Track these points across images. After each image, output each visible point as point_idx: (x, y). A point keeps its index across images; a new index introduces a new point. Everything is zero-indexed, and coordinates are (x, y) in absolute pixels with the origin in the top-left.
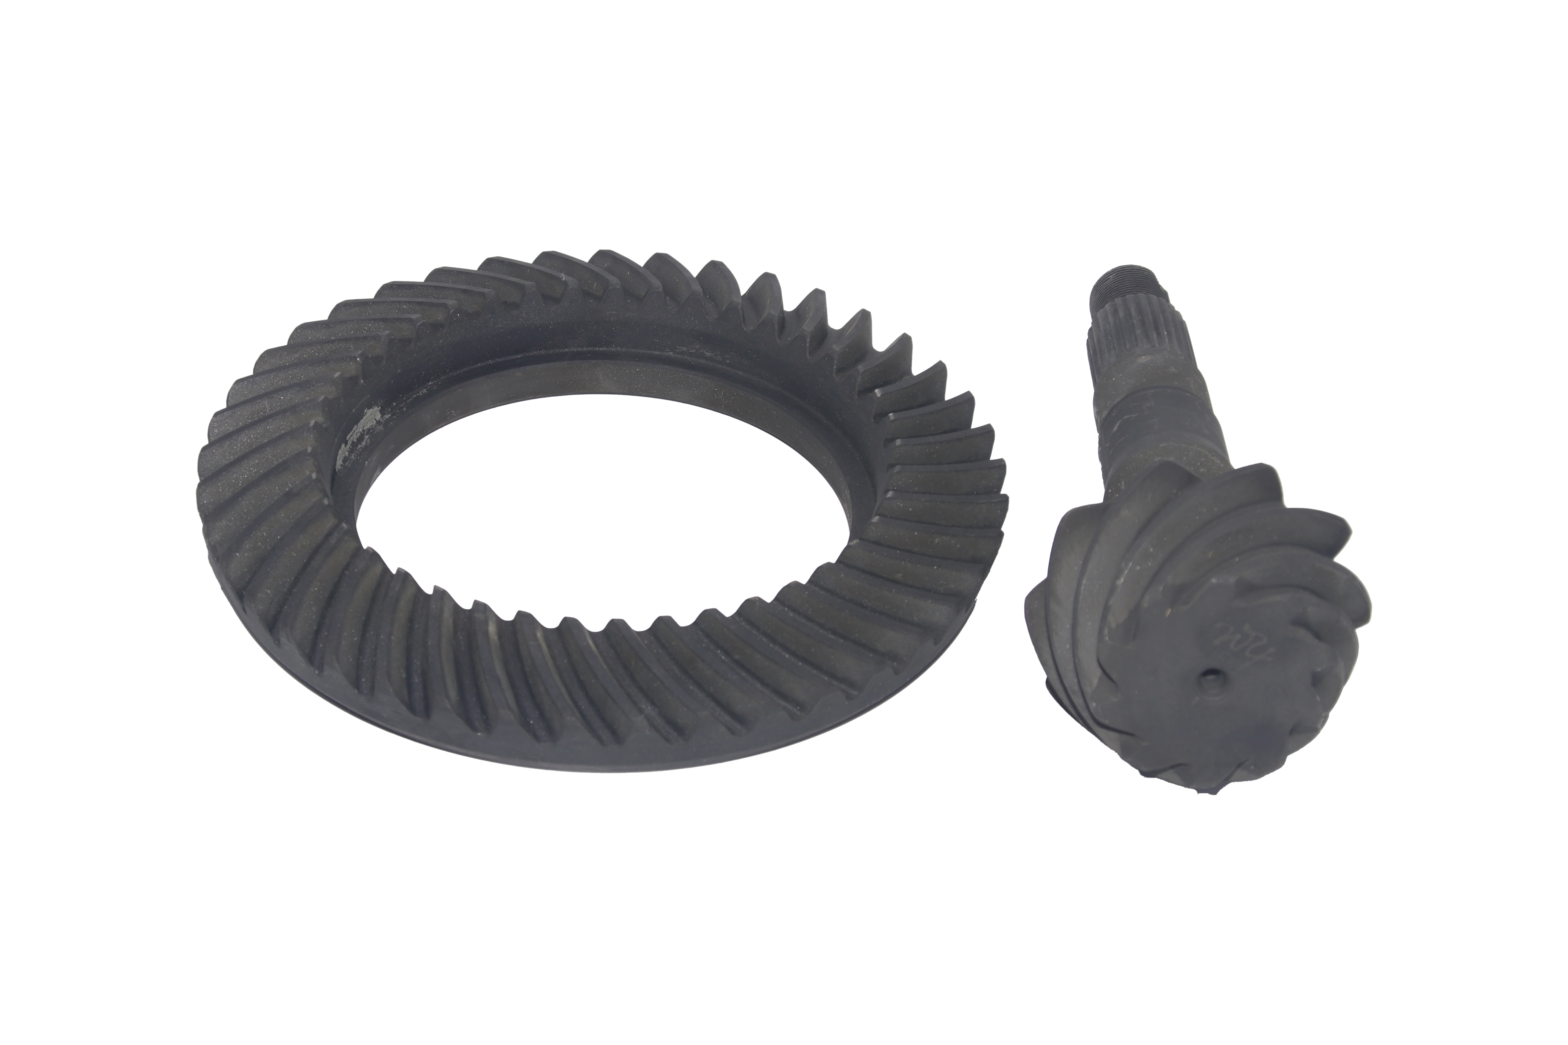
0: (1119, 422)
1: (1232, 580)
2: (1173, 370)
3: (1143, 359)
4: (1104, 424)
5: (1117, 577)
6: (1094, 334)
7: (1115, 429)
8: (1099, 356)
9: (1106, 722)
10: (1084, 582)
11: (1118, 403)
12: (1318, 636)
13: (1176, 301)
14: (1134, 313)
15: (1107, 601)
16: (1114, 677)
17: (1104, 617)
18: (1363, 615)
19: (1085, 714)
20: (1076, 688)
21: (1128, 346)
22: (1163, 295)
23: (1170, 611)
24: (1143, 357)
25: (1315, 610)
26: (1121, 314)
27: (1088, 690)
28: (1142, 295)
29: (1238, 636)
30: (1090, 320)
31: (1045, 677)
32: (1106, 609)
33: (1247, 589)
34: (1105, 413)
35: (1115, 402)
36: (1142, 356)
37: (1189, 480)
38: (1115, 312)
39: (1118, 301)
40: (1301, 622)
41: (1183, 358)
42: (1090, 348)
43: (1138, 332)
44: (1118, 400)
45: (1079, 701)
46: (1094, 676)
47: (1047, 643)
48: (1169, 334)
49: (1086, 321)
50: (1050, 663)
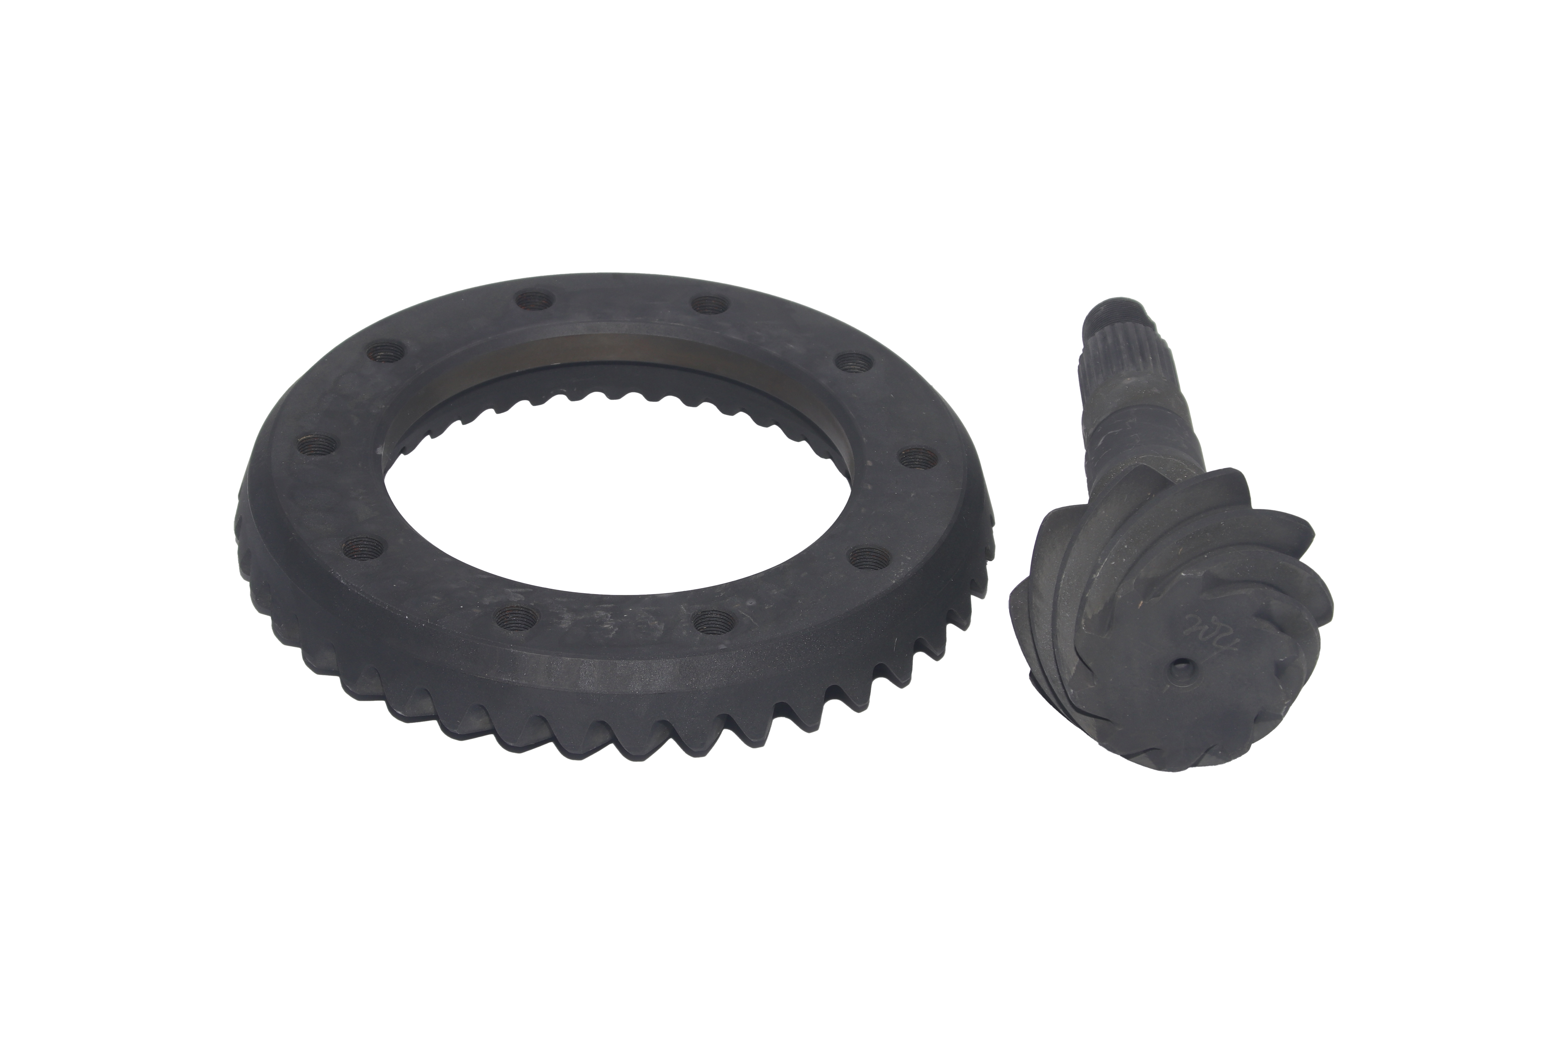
0: (1104, 437)
1: (1200, 574)
2: (1156, 390)
3: (1129, 381)
4: (1090, 440)
5: (1094, 572)
6: (1084, 360)
7: (1100, 444)
8: (1088, 379)
9: (1083, 708)
10: (1064, 576)
11: (1104, 420)
12: (1281, 629)
13: (1163, 331)
14: (1121, 340)
15: (1084, 594)
16: (1090, 665)
17: (1081, 608)
18: (1325, 613)
19: (1065, 702)
20: (1056, 676)
21: (1114, 369)
22: (1151, 325)
23: (1142, 602)
24: (1128, 379)
25: (1278, 605)
26: (1110, 340)
27: (1067, 678)
28: (1129, 324)
29: (1207, 627)
30: (1082, 347)
31: (1028, 669)
32: (1084, 600)
33: (1214, 583)
34: (1091, 431)
35: (1101, 420)
36: (1128, 377)
37: (1163, 484)
38: (1104, 339)
39: (1107, 329)
40: (1264, 615)
41: (1166, 380)
42: (1081, 374)
43: (1125, 356)
44: (1104, 417)
45: (1058, 689)
46: (1072, 664)
47: (1030, 636)
48: (1154, 359)
49: (1078, 347)
50: (1033, 655)
